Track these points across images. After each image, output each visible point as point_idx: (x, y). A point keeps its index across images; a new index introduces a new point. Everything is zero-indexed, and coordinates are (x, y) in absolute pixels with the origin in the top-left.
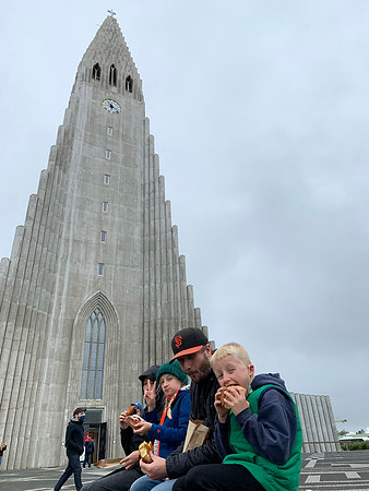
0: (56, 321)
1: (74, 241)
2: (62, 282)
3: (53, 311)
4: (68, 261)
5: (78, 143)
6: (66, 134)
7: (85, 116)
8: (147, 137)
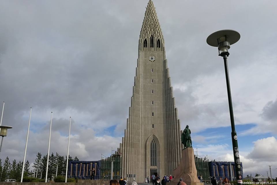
0: (141, 144)
1: (144, 117)
2: (142, 132)
3: (140, 142)
4: (143, 125)
5: (141, 80)
6: (137, 79)
7: (143, 67)
8: (166, 69)
